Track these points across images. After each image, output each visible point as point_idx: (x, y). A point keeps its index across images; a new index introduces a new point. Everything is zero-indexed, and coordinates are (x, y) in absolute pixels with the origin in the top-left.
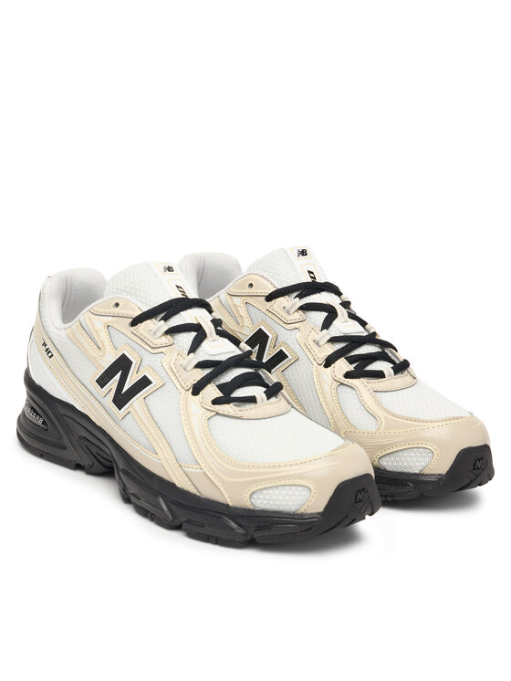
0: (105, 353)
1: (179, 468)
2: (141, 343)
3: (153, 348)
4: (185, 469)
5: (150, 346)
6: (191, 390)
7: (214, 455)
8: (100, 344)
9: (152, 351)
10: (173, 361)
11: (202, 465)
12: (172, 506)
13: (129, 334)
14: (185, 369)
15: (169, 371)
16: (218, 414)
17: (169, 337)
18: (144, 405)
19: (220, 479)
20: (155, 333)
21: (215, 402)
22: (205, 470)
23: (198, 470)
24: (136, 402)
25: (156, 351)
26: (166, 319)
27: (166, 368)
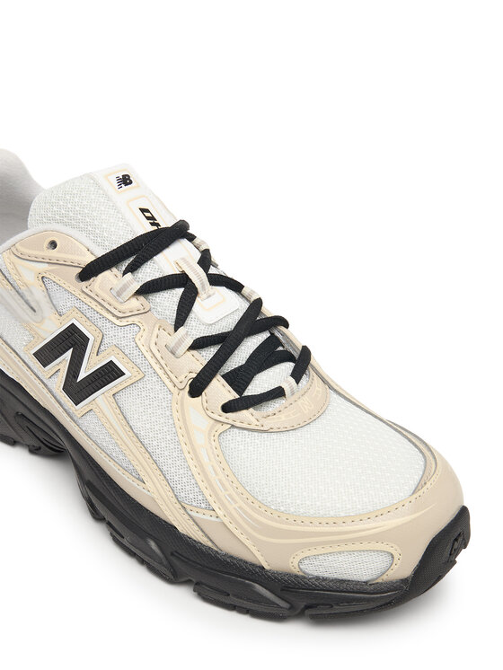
0: (43, 318)
1: (182, 511)
2: (99, 309)
3: (118, 318)
4: (193, 514)
5: (114, 315)
6: (187, 389)
7: (237, 498)
8: (33, 305)
9: (117, 322)
10: (154, 339)
11: (220, 513)
12: (174, 560)
13: (77, 293)
14: (173, 353)
15: (148, 355)
16: (233, 426)
17: (142, 298)
18: (115, 405)
19: (250, 537)
20: (119, 294)
21: (228, 408)
22: (226, 521)
23: (214, 519)
24: (101, 398)
25: (124, 322)
26: (132, 269)
27: (143, 349)
